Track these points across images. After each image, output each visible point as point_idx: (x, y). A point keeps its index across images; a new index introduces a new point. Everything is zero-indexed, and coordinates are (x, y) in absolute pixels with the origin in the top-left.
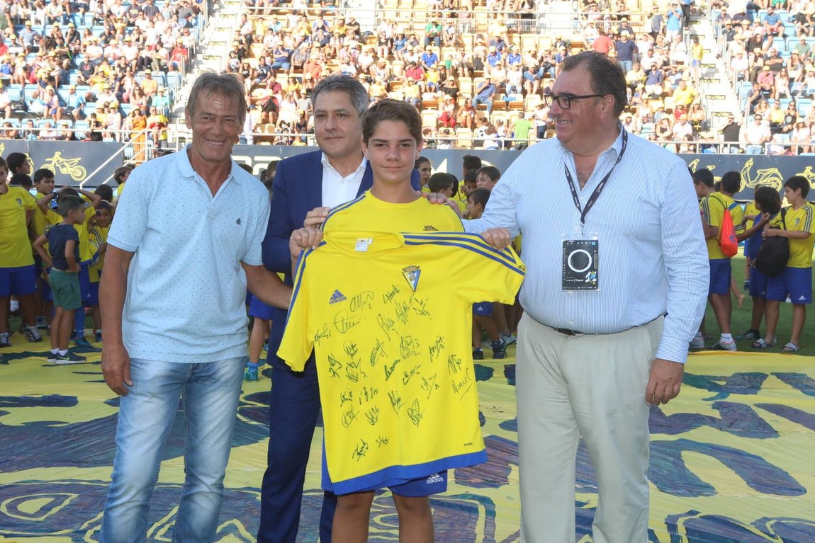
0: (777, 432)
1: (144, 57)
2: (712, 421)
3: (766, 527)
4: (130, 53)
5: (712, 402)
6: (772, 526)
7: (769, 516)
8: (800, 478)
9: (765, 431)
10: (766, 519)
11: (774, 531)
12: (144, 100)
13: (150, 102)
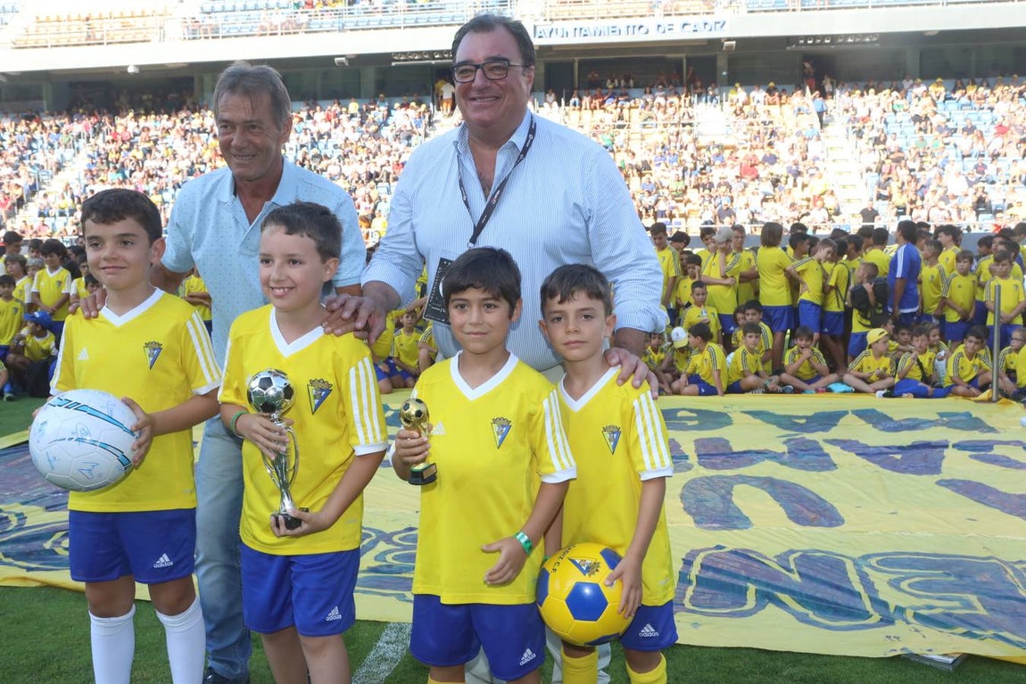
0: (835, 465)
1: (372, 172)
2: (775, 457)
3: (788, 560)
4: (362, 169)
5: (785, 439)
6: (795, 559)
7: (795, 548)
8: (842, 509)
9: (826, 464)
10: (793, 552)
11: (796, 564)
12: (372, 205)
13: (375, 207)
